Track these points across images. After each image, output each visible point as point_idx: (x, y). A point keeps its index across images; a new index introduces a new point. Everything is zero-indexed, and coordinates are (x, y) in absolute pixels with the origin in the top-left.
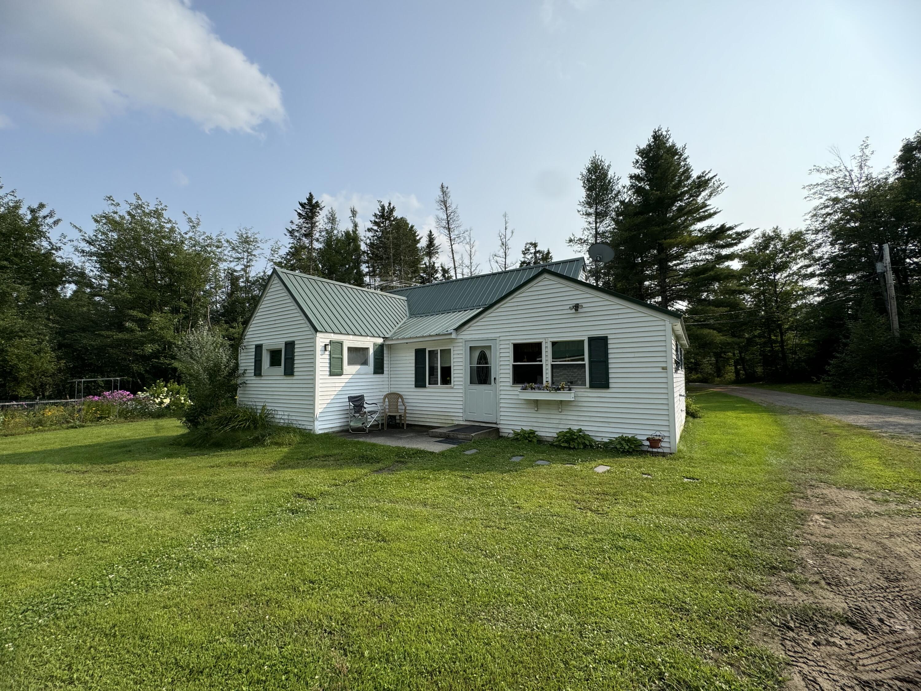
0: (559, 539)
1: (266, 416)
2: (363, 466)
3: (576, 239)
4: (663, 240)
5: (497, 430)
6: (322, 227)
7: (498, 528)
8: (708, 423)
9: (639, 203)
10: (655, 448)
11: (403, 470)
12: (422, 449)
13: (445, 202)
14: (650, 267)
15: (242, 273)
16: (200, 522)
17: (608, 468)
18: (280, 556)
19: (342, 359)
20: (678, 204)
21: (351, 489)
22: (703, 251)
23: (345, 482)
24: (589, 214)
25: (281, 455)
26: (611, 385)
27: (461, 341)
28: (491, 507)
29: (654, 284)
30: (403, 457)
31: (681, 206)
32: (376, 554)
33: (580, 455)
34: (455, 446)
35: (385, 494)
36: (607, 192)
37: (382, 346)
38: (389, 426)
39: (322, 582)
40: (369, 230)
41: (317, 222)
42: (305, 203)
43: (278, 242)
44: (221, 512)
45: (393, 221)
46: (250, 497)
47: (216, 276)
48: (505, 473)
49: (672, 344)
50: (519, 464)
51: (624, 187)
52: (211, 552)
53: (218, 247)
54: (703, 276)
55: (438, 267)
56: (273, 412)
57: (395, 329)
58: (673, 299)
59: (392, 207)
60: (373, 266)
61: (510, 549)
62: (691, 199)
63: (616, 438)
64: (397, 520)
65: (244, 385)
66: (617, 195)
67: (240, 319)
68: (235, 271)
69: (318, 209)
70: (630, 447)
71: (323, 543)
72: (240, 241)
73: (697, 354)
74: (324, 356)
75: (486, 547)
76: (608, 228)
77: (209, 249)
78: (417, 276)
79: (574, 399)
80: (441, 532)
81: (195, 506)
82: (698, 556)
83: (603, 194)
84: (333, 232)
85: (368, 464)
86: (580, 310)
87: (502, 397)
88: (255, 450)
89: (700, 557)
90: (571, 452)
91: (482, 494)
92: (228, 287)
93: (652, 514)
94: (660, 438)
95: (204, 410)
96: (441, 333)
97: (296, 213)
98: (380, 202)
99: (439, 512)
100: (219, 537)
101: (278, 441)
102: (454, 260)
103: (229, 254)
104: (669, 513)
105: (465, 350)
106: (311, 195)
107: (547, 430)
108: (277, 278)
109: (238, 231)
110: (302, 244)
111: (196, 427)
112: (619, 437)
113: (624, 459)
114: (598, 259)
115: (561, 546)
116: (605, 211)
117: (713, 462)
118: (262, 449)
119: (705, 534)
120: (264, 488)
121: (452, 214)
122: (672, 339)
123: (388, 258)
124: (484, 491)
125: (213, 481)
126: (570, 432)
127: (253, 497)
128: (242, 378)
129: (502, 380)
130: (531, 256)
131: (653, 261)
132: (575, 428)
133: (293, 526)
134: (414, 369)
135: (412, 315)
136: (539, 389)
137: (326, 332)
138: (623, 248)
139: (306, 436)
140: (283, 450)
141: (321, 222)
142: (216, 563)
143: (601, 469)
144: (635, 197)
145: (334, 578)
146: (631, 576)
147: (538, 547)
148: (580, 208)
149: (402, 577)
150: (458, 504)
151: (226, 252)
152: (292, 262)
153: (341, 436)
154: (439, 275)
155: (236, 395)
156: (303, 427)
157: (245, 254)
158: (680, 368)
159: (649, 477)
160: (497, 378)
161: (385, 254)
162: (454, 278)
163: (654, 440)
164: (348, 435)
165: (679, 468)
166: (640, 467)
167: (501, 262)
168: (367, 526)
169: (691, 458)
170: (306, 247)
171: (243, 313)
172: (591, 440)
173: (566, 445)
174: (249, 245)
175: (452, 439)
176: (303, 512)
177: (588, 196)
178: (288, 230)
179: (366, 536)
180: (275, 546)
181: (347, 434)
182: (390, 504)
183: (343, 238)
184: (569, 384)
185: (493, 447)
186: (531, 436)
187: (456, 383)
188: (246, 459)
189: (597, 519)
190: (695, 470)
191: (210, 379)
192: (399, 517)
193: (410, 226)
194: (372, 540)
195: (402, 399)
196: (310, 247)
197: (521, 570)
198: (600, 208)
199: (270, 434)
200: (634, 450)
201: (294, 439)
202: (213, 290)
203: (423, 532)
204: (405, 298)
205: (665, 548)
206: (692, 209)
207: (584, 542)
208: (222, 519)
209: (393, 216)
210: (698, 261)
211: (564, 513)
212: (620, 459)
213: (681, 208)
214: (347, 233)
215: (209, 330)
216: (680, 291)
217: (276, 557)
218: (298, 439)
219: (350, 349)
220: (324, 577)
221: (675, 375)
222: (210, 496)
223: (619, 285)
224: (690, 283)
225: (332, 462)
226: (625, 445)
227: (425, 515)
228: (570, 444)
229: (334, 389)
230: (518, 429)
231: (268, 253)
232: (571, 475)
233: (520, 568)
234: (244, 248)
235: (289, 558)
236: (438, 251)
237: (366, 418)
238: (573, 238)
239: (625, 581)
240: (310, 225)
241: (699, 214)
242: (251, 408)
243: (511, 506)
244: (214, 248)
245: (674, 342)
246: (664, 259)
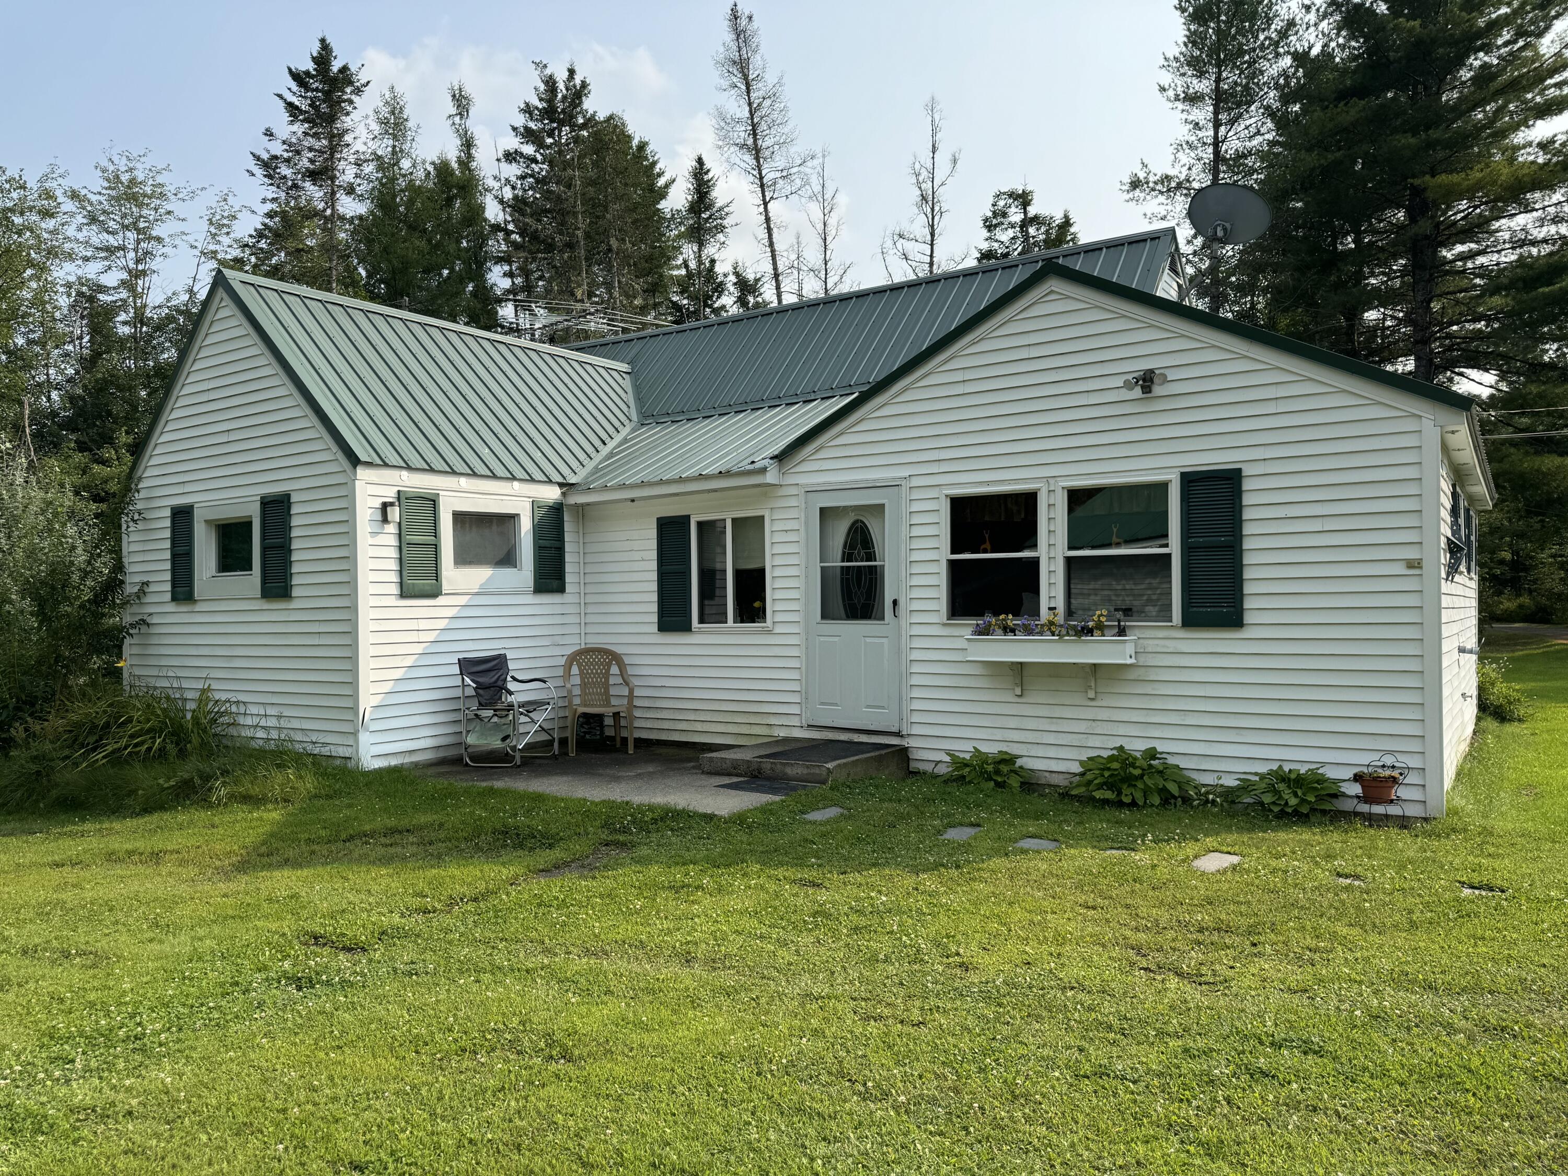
0: (1081, 1050)
1: (214, 721)
2: (505, 859)
3: (1152, 178)
4: (1427, 177)
5: (903, 753)
6: (362, 148)
7: (902, 1022)
8: (1545, 736)
9: (1355, 58)
10: (1378, 803)
11: (622, 865)
12: (680, 807)
13: (742, 66)
14: (1385, 264)
15: (124, 294)
16: (28, 1013)
17: (1235, 859)
18: (263, 1101)
19: (436, 548)
20: (1477, 60)
21: (470, 921)
22: (1552, 210)
23: (452, 903)
24: (1193, 99)
25: (261, 830)
26: (1248, 618)
27: (793, 491)
28: (881, 966)
29: (1393, 317)
30: (625, 830)
31: (1485, 66)
32: (542, 1093)
33: (1151, 825)
34: (777, 798)
35: (570, 932)
36: (1252, 26)
37: (557, 510)
38: (584, 745)
39: (386, 1168)
40: (510, 157)
41: (346, 131)
42: (307, 73)
43: (230, 199)
44: (87, 986)
45: (584, 126)
46: (173, 946)
47: (44, 303)
48: (924, 871)
49: (1439, 489)
50: (966, 847)
51: (1308, 8)
52: (62, 1091)
53: (47, 214)
54: (1547, 290)
55: (725, 275)
56: (234, 709)
57: (597, 458)
58: (1450, 365)
59: (578, 81)
60: (525, 272)
61: (937, 1077)
62: (1521, 43)
63: (1262, 777)
64: (606, 1004)
65: (144, 629)
66: (1283, 34)
67: (123, 438)
68: (102, 289)
69: (348, 90)
70: (1303, 801)
71: (389, 1064)
72: (113, 193)
73: (1521, 535)
74: (380, 539)
75: (867, 1072)
76: (1255, 142)
77: (18, 220)
78: (660, 304)
79: (1133, 661)
80: (733, 1032)
81: (11, 971)
82: (1491, 1094)
83: (1241, 31)
84: (397, 163)
85: (520, 852)
86: (1158, 390)
87: (915, 655)
88: (181, 818)
89: (1497, 1097)
90: (1125, 815)
91: (856, 929)
92: (81, 338)
93: (1360, 983)
94: (1395, 773)
95: (25, 703)
96: (735, 469)
97: (282, 104)
98: (541, 66)
99: (729, 979)
100: (84, 1053)
101: (252, 792)
102: (773, 252)
103: (81, 236)
104: (1414, 982)
105: (806, 517)
106: (325, 45)
107: (1052, 752)
108: (227, 301)
109: (104, 163)
110: (303, 203)
111: (7, 756)
112: (1271, 773)
113: (1282, 835)
114: (1220, 233)
115: (1087, 1068)
116: (1246, 88)
117: (1554, 842)
118: (201, 816)
119: (1515, 1036)
120: (214, 922)
121: (767, 103)
122: (1438, 475)
123: (570, 246)
124: (863, 922)
125: (61, 904)
126: (1122, 757)
127: (181, 944)
128: (135, 609)
129: (916, 606)
130: (1011, 233)
131: (1393, 243)
132: (1137, 746)
133: (300, 1021)
134: (654, 576)
135: (646, 417)
136: (1028, 631)
137: (386, 465)
138: (1299, 205)
139: (334, 776)
140: (265, 815)
141: (361, 131)
142: (78, 1120)
143: (1213, 863)
144: (1341, 40)
145: (423, 1156)
146: (1290, 1147)
147: (1018, 1072)
148: (1166, 78)
149: (619, 1153)
150: (785, 956)
151: (71, 231)
152: (274, 261)
153: (440, 775)
154: (728, 301)
155: (120, 656)
156: (325, 751)
157: (128, 234)
158: (1463, 568)
159: (1357, 883)
160: (902, 602)
161: (561, 233)
162: (775, 304)
163: (1376, 779)
164: (459, 773)
165: (1450, 858)
166: (1329, 857)
167: (919, 257)
168: (516, 1020)
169: (1486, 832)
170: (316, 214)
171: (131, 419)
172: (1184, 782)
173: (1109, 795)
174: (140, 206)
175: (768, 779)
176: (328, 983)
177: (1193, 40)
178: (258, 158)
179: (514, 1046)
180: (249, 1075)
181: (455, 768)
182: (584, 960)
183: (431, 185)
184: (1119, 615)
185: (890, 800)
186: (1005, 769)
187: (779, 617)
188: (158, 843)
189: (1194, 994)
190: (1497, 864)
191: (42, 615)
192: (612, 993)
193: (635, 143)
194: (531, 1057)
195: (622, 666)
196: (329, 212)
197: (968, 1133)
198: (1231, 77)
199: (228, 772)
200: (1313, 810)
201: (299, 784)
202: (37, 349)
203: (680, 1034)
204: (624, 367)
205: (1394, 1074)
206: (1521, 76)
207: (1153, 1059)
208: (92, 1005)
209: (583, 113)
210: (1534, 243)
211: (1098, 981)
212: (1270, 835)
213: (1485, 75)
214: (443, 169)
215: (31, 467)
216: (1472, 339)
217: (253, 1104)
218: (309, 784)
219: (459, 518)
220: (392, 1154)
221: (1446, 587)
222: (55, 943)
223: (1284, 322)
224: (1509, 315)
225: (414, 849)
226: (1287, 795)
227: (687, 989)
228: (1120, 793)
229: (413, 637)
230: (965, 749)
231: (199, 231)
232: (1121, 878)
233: (966, 1128)
234: (124, 216)
235: (290, 1105)
236: (725, 223)
237: (514, 722)
238: (1142, 175)
239: (1273, 1162)
240: (325, 142)
241: (1542, 93)
242: (168, 698)
243: (941, 963)
244: (34, 217)
245: (1446, 487)
246: (1426, 237)
